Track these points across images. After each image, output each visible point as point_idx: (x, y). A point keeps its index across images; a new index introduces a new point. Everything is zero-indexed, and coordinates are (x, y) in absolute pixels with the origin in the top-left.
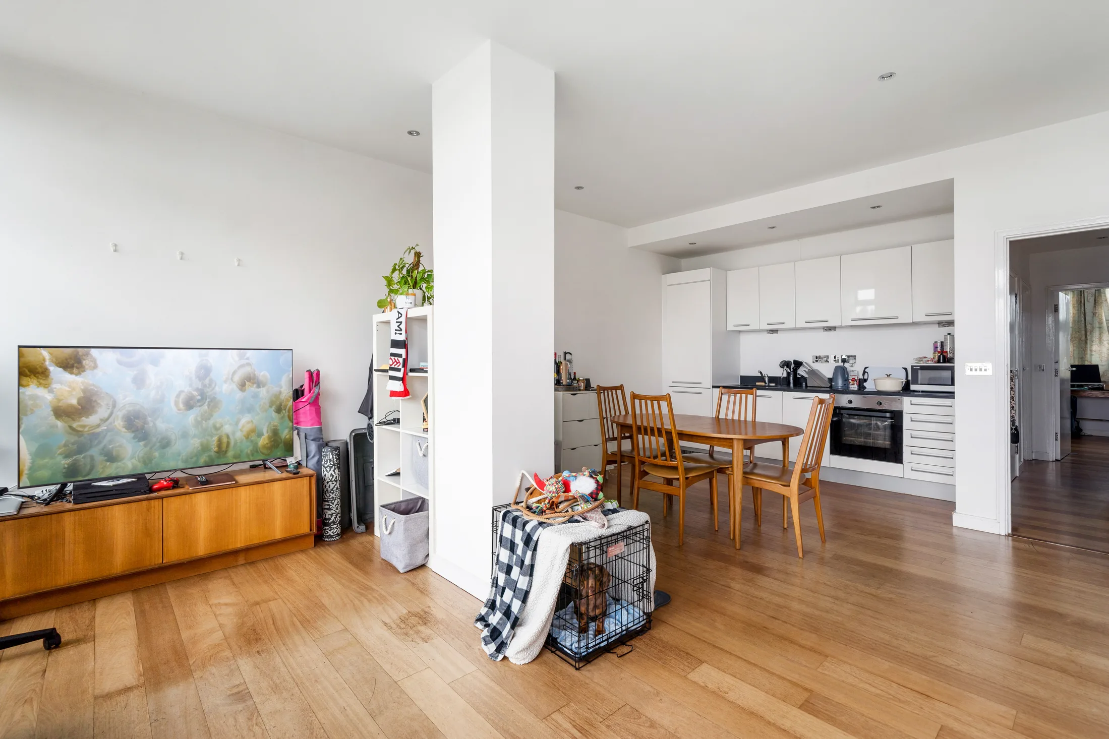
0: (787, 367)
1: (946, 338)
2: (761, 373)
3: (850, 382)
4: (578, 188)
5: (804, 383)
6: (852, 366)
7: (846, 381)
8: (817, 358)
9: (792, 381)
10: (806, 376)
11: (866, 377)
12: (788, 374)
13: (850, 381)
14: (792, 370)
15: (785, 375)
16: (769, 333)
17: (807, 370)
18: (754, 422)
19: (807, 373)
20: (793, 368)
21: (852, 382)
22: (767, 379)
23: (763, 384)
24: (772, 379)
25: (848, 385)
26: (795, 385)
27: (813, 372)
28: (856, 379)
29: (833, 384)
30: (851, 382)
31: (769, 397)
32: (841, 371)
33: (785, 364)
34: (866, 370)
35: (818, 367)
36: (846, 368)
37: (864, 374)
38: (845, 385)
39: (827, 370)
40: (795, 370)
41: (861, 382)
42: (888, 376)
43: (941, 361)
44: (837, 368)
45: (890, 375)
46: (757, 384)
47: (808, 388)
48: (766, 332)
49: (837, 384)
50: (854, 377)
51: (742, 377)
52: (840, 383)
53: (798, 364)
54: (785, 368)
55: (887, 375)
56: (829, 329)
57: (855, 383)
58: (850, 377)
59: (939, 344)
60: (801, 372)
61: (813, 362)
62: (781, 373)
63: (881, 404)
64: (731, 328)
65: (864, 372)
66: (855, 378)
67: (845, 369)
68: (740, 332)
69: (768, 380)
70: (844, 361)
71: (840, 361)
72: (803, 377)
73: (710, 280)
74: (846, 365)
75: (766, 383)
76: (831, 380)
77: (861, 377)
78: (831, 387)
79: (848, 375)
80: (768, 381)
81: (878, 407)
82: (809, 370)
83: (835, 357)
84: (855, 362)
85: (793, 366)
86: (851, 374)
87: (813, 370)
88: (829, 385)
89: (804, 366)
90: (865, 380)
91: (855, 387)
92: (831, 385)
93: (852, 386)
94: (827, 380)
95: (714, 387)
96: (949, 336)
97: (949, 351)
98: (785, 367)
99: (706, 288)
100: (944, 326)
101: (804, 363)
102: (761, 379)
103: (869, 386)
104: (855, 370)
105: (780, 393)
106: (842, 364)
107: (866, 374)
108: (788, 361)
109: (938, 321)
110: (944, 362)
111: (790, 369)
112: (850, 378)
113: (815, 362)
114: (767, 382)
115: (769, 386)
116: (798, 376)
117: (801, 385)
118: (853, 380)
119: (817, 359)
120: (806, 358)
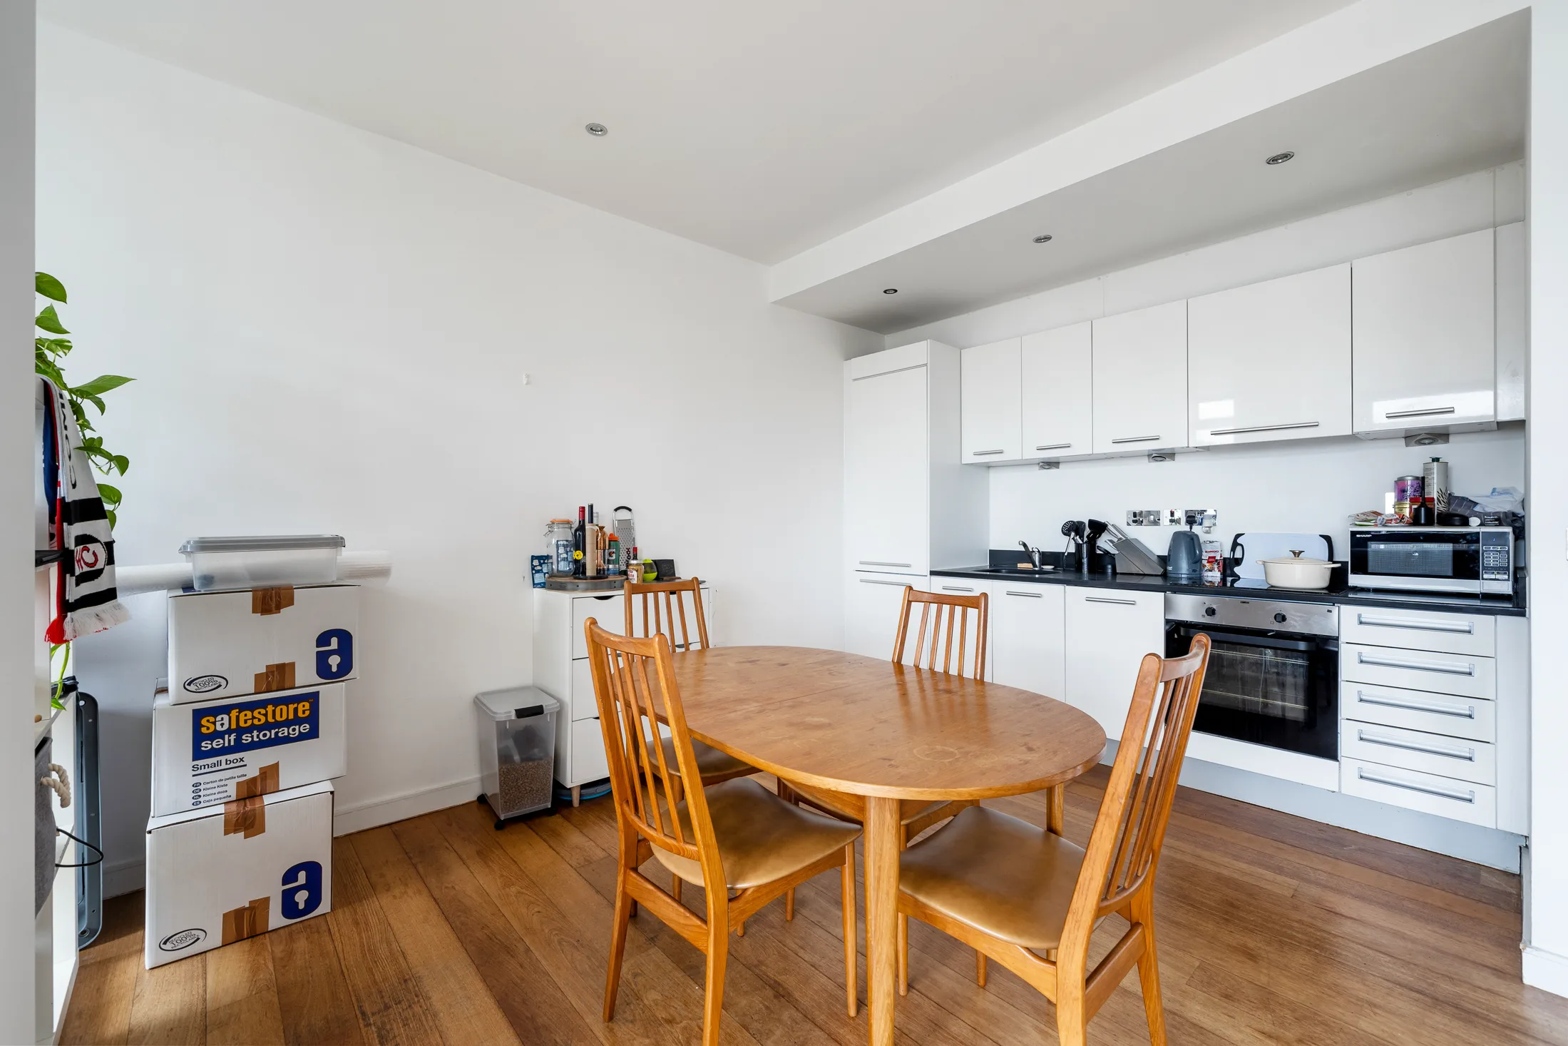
0: (1076, 535)
1: (1427, 469)
2: (1025, 545)
3: (1204, 566)
4: (593, 129)
5: (1110, 566)
6: (1207, 532)
7: (1196, 562)
8: (1135, 515)
9: (1085, 561)
10: (1113, 550)
11: (1238, 554)
12: (1079, 547)
13: (1205, 562)
14: (1085, 539)
15: (1072, 549)
16: (1042, 467)
17: (1116, 540)
18: (980, 682)
19: (1116, 545)
20: (1088, 537)
21: (1208, 566)
22: (1037, 558)
23: (1030, 566)
24: (1047, 557)
25: (1201, 570)
26: (1091, 570)
27: (1128, 545)
28: (1218, 558)
29: (1170, 568)
30: (1207, 564)
31: (1038, 596)
32: (1188, 542)
33: (1073, 528)
34: (1239, 541)
35: (1135, 532)
36: (1197, 536)
37: (1233, 549)
38: (1194, 571)
39: (1156, 541)
40: (1092, 542)
41: (1229, 565)
42: (1297, 554)
43: (1423, 522)
44: (1177, 536)
45: (1301, 552)
46: (1020, 565)
47: (1119, 580)
48: (1037, 467)
49: (1177, 567)
50: (1212, 555)
51: (991, 551)
52: (1184, 567)
53: (1098, 528)
54: (1072, 536)
55: (1294, 553)
56: (1162, 456)
57: (1216, 566)
58: (1204, 553)
59: (1409, 483)
60: (1104, 543)
61: (1128, 524)
62: (1065, 545)
63: (1284, 618)
64: (968, 458)
65: (1235, 544)
66: (1214, 557)
67: (1195, 538)
68: (988, 466)
69: (1040, 558)
70: (1191, 520)
71: (1183, 520)
72: (1107, 553)
73: (926, 365)
74: (1197, 529)
75: (1035, 565)
76: (1163, 560)
77: (1227, 554)
78: (1165, 575)
79: (1201, 551)
80: (1040, 562)
81: (1277, 627)
82: (1121, 539)
83: (1172, 514)
84: (1215, 525)
85: (1087, 531)
86: (1206, 548)
87: (1127, 539)
88: (1160, 571)
89: (1109, 531)
90: (1238, 562)
91: (1214, 576)
92: (1166, 570)
93: (1210, 574)
94: (1155, 559)
95: (933, 573)
96: (1435, 463)
97: (1435, 498)
98: (1073, 534)
99: (918, 381)
100: (1420, 442)
101: (1110, 527)
102: (1026, 555)
103: (1248, 575)
104: (1217, 540)
105: (1058, 588)
106: (1187, 528)
107: (1239, 549)
108: (1078, 522)
109: (1407, 430)
110: (1429, 522)
111: (1082, 537)
112: (1205, 556)
113: (1131, 523)
114: (1037, 563)
115: (1041, 572)
116: (1099, 552)
117: (1104, 572)
118: (1212, 560)
119: (1137, 518)
120: (1116, 517)
